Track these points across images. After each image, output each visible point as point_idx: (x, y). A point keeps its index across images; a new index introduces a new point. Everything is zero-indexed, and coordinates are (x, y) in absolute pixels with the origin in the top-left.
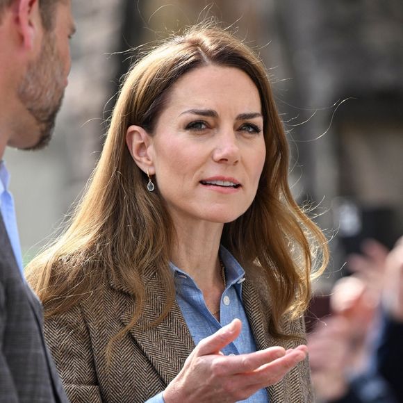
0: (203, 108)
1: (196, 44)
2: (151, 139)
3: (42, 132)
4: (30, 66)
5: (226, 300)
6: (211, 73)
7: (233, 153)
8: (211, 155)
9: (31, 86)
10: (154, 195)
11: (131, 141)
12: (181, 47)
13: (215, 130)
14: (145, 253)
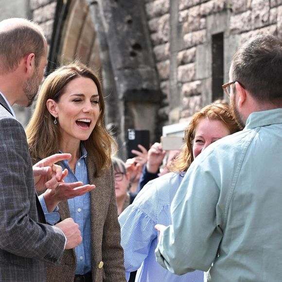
0: (79, 93)
1: (74, 69)
2: (57, 105)
3: (29, 103)
4: (28, 80)
5: (79, 164)
6: (81, 80)
7: (91, 110)
8: (82, 111)
9: (28, 87)
10: (56, 126)
11: (48, 105)
12: (69, 70)
13: (83, 101)
14: (49, 149)
